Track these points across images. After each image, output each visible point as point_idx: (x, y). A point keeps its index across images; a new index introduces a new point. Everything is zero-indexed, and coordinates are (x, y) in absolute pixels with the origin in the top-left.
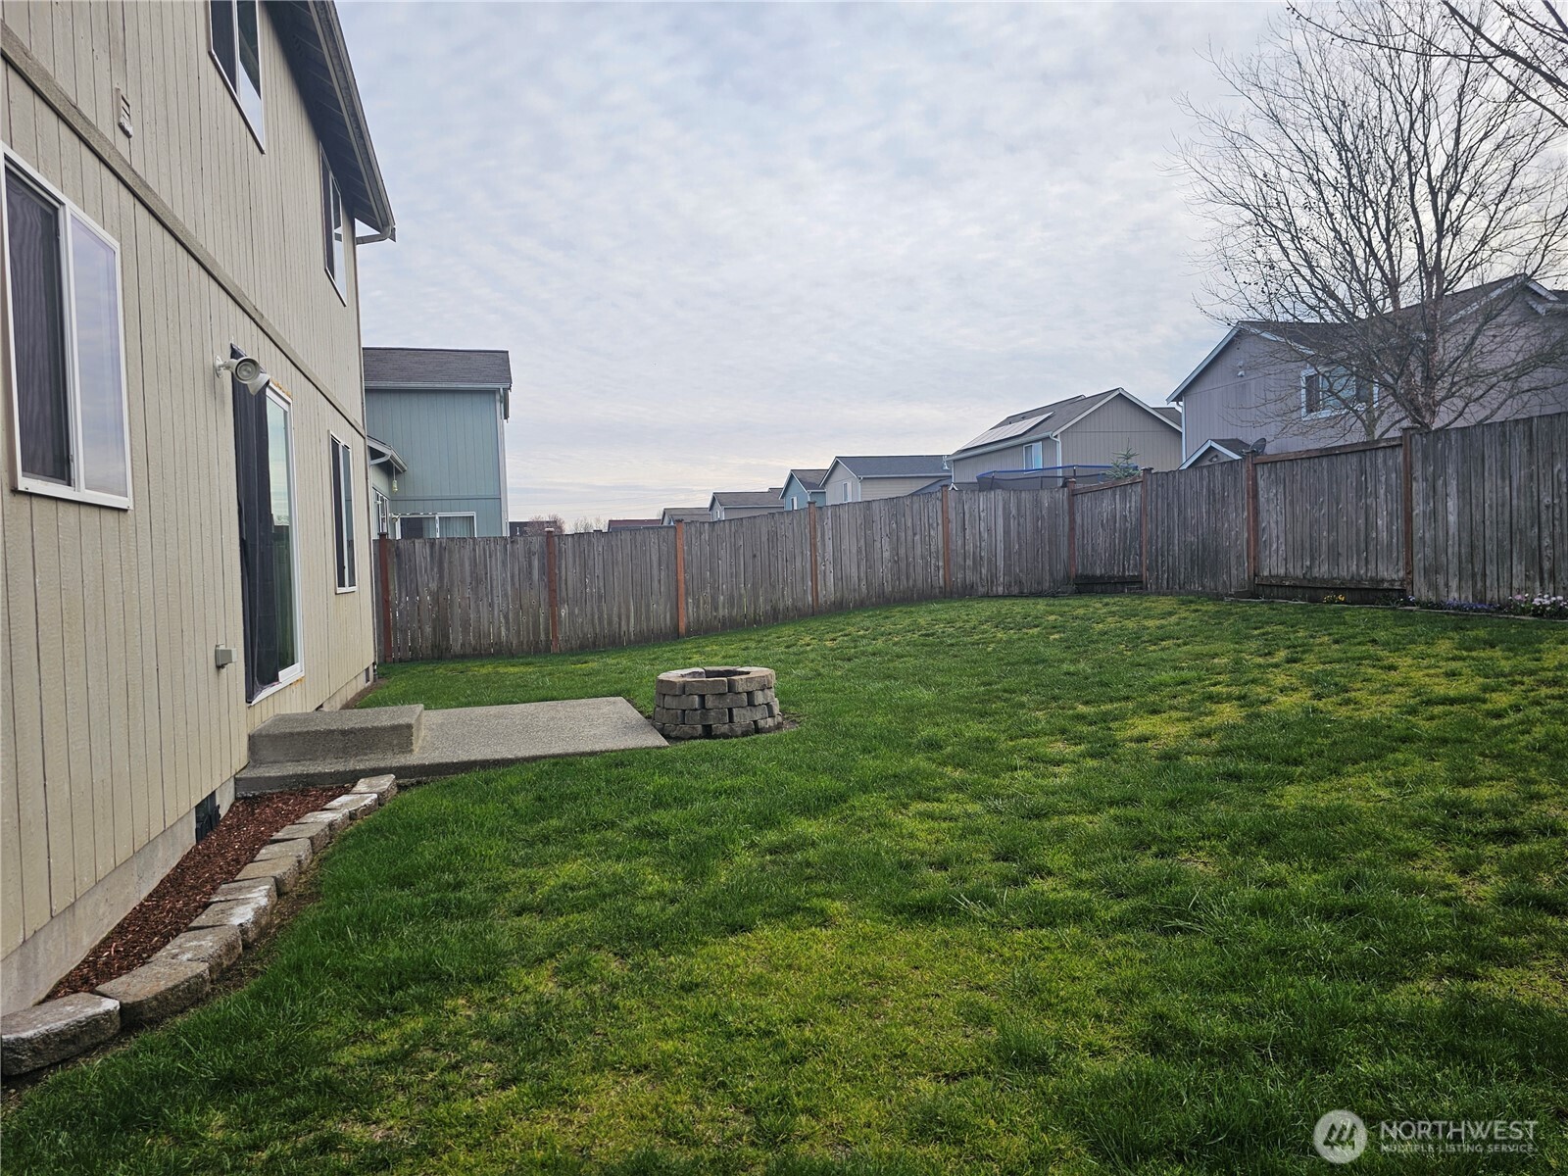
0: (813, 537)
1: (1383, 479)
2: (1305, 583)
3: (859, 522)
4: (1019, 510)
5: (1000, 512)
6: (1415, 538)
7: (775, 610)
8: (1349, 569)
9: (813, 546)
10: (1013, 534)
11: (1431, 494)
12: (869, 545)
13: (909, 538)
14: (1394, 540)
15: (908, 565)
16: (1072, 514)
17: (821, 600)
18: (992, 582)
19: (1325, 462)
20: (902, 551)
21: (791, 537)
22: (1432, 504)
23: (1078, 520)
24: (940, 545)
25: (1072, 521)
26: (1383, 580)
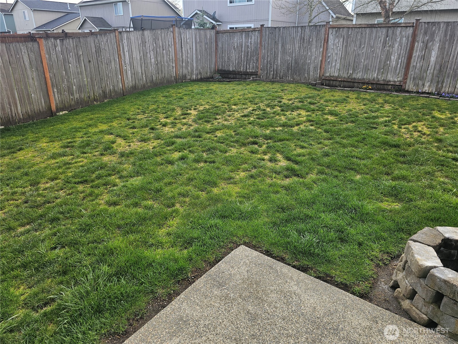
0: (119, 51)
1: (398, 40)
2: (350, 80)
3: (139, 43)
4: (200, 39)
5: (194, 40)
6: (411, 65)
7: (104, 92)
8: (373, 75)
9: (119, 55)
10: (198, 51)
11: (425, 48)
12: (145, 55)
13: (161, 52)
14: (399, 66)
15: (161, 66)
16: (216, 42)
17: (126, 86)
18: (192, 73)
19: (368, 30)
20: (159, 59)
21: (108, 50)
22: (423, 53)
23: (220, 45)
24: (174, 56)
25: (217, 45)
26: (390, 81)
